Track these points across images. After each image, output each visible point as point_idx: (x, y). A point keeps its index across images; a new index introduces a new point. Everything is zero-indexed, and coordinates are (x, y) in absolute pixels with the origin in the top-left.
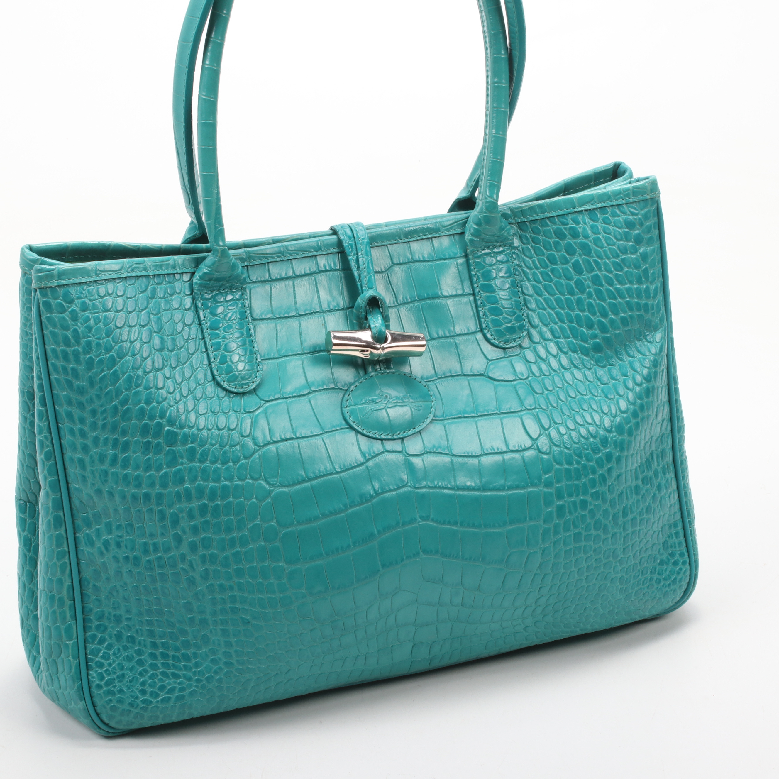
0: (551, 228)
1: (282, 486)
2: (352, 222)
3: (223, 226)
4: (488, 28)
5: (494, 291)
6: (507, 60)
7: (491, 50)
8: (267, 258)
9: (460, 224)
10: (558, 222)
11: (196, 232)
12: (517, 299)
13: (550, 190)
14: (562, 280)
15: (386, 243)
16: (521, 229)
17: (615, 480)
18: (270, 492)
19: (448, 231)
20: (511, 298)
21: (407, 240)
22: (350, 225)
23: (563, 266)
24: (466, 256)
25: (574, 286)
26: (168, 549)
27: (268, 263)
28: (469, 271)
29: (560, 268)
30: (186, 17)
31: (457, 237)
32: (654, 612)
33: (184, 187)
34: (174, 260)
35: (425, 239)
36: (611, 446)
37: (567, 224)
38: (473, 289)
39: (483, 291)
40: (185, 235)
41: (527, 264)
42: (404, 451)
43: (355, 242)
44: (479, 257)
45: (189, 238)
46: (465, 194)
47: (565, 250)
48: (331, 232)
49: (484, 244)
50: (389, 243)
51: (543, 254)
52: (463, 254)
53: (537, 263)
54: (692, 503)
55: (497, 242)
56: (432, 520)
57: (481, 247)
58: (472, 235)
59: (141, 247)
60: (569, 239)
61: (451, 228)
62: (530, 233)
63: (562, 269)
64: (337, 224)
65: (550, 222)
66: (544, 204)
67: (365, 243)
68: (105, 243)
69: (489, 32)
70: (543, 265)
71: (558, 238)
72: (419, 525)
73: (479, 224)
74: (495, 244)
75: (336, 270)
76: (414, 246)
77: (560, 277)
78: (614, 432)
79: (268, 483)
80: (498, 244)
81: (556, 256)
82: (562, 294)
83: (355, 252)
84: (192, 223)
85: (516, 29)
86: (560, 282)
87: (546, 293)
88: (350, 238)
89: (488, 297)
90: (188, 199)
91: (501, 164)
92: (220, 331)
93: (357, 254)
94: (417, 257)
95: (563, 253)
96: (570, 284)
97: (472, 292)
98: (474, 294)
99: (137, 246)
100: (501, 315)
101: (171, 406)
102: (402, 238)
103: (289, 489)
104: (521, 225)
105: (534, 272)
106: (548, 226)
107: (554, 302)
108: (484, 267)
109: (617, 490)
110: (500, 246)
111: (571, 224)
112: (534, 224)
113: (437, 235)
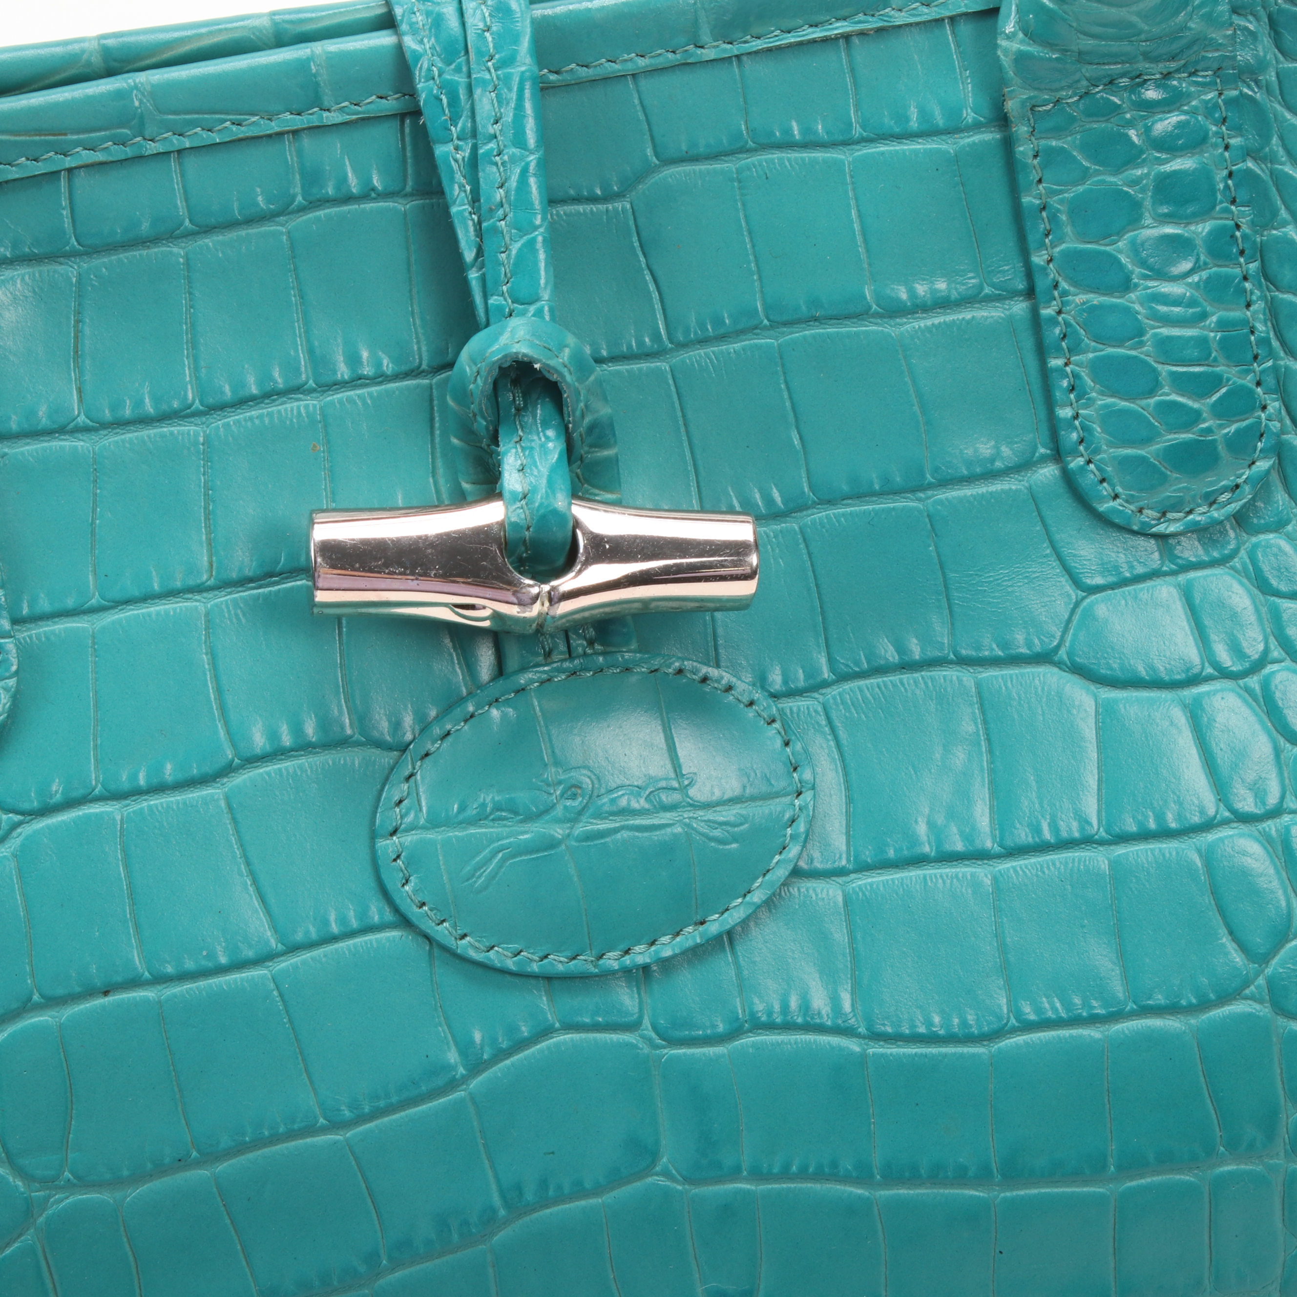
1: (83, 1183)
5: (1124, 285)
8: (66, 150)
12: (1236, 314)
18: (29, 1210)
20: (1204, 316)
24: (1002, 120)
27: (71, 172)
28: (1014, 190)
31: (965, 29)
38: (1029, 273)
39: (1074, 283)
42: (646, 1022)
43: (469, 75)
49: (1087, 71)
52: (989, 114)
57: (1072, 86)
58: (1030, 35)
67: (514, 81)
74: (1143, 65)
75: (389, 194)
79: (20, 1172)
83: (464, 123)
88: (448, 54)
89: (1093, 309)
93: (476, 135)
97: (1021, 286)
98: (1030, 293)
100: (1151, 393)
102: (705, 37)
103: (118, 1195)
113: (873, 23)
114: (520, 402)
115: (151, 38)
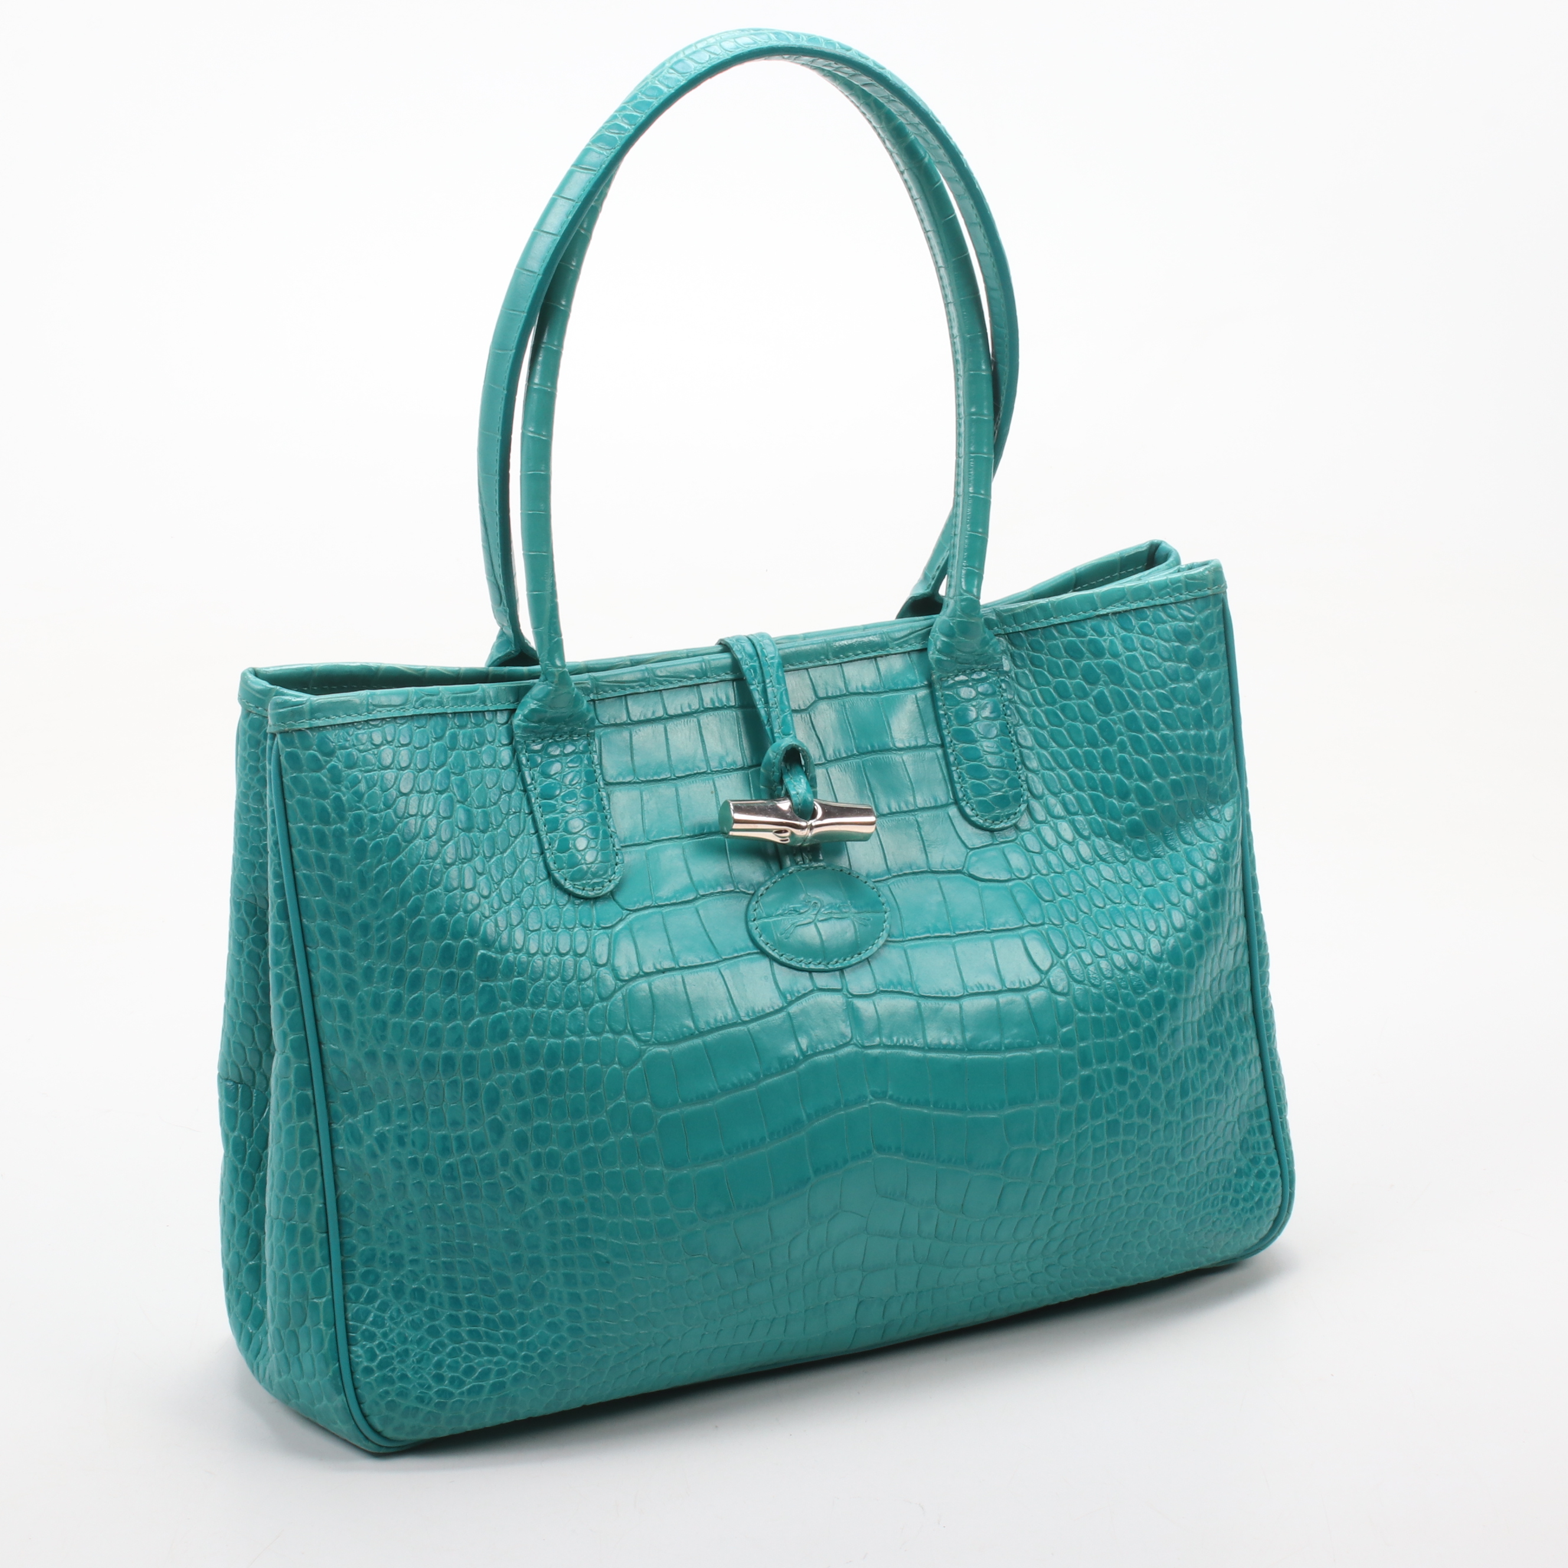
0: (1060, 642)
1: (660, 1043)
2: (753, 633)
3: (561, 635)
4: (960, 329)
5: (974, 741)
6: (990, 378)
7: (964, 364)
8: (624, 688)
9: (919, 635)
10: (1070, 633)
11: (511, 649)
12: (1010, 753)
13: (1054, 583)
14: (1078, 724)
15: (806, 666)
16: (1012, 644)
17: (1168, 1037)
18: (641, 1053)
19: (901, 647)
20: (1001, 752)
21: (838, 661)
22: (751, 637)
23: (1080, 701)
24: (930, 686)
25: (1096, 731)
26: (480, 1146)
27: (626, 696)
28: (935, 708)
29: (1074, 704)
30: (501, 311)
31: (914, 656)
32: (1229, 1253)
33: (492, 579)
34: (483, 690)
35: (865, 659)
36: (1161, 982)
37: (1085, 636)
38: (942, 738)
39: (958, 741)
40: (491, 655)
41: (1025, 699)
42: (844, 990)
43: (760, 663)
44: (950, 687)
45: (499, 658)
46: (922, 591)
47: (1083, 676)
48: (720, 648)
49: (958, 666)
50: (811, 665)
51: (1048, 683)
52: (926, 683)
53: (1039, 697)
54: (1283, 1079)
55: (978, 664)
56: (891, 1098)
57: (953, 672)
58: (940, 651)
59: (427, 671)
60: (1089, 658)
61: (906, 642)
62: (1027, 649)
63: (1079, 706)
64: (730, 635)
65: (1059, 632)
66: (1047, 603)
67: (775, 665)
68: (371, 665)
69: (962, 336)
70: (1049, 700)
71: (1071, 657)
72: (871, 1106)
73: (950, 634)
74: (974, 666)
75: (731, 707)
76: (850, 670)
77: (1075, 719)
78: (1165, 962)
79: (637, 1038)
80: (980, 667)
81: (1069, 686)
82: (1079, 745)
83: (759, 677)
84: (502, 634)
85: (1005, 331)
86: (1075, 727)
87: (1054, 744)
88: (751, 657)
89: (965, 749)
90: (498, 597)
91: (984, 541)
92: (557, 801)
93: (764, 682)
94: (853, 688)
95: (1079, 680)
96: (1090, 729)
97: (940, 743)
98: (943, 746)
99: (421, 670)
100: (987, 777)
101: (487, 918)
102: (831, 657)
103: (671, 1048)
104: (1011, 637)
105: (1034, 711)
106: (1055, 639)
107: (1066, 757)
108: (958, 703)
109: (1172, 1054)
110: (982, 670)
111: (1092, 635)
112: (1033, 635)
113: (885, 653)
114: (788, 768)
115: (644, 657)
